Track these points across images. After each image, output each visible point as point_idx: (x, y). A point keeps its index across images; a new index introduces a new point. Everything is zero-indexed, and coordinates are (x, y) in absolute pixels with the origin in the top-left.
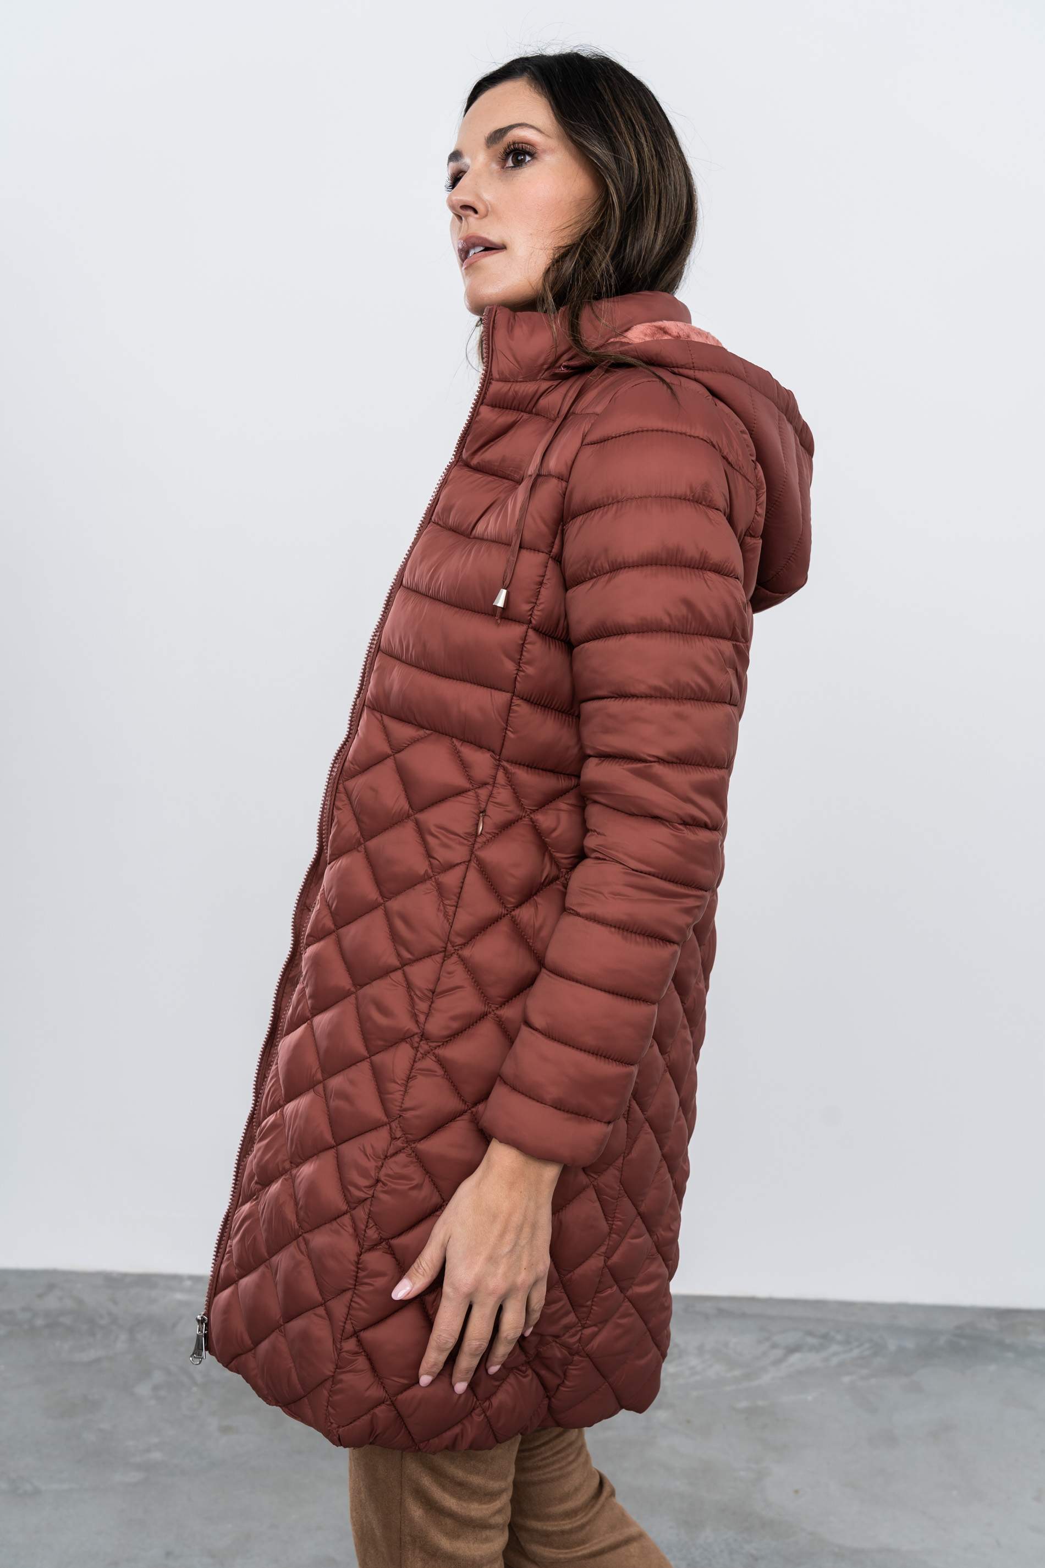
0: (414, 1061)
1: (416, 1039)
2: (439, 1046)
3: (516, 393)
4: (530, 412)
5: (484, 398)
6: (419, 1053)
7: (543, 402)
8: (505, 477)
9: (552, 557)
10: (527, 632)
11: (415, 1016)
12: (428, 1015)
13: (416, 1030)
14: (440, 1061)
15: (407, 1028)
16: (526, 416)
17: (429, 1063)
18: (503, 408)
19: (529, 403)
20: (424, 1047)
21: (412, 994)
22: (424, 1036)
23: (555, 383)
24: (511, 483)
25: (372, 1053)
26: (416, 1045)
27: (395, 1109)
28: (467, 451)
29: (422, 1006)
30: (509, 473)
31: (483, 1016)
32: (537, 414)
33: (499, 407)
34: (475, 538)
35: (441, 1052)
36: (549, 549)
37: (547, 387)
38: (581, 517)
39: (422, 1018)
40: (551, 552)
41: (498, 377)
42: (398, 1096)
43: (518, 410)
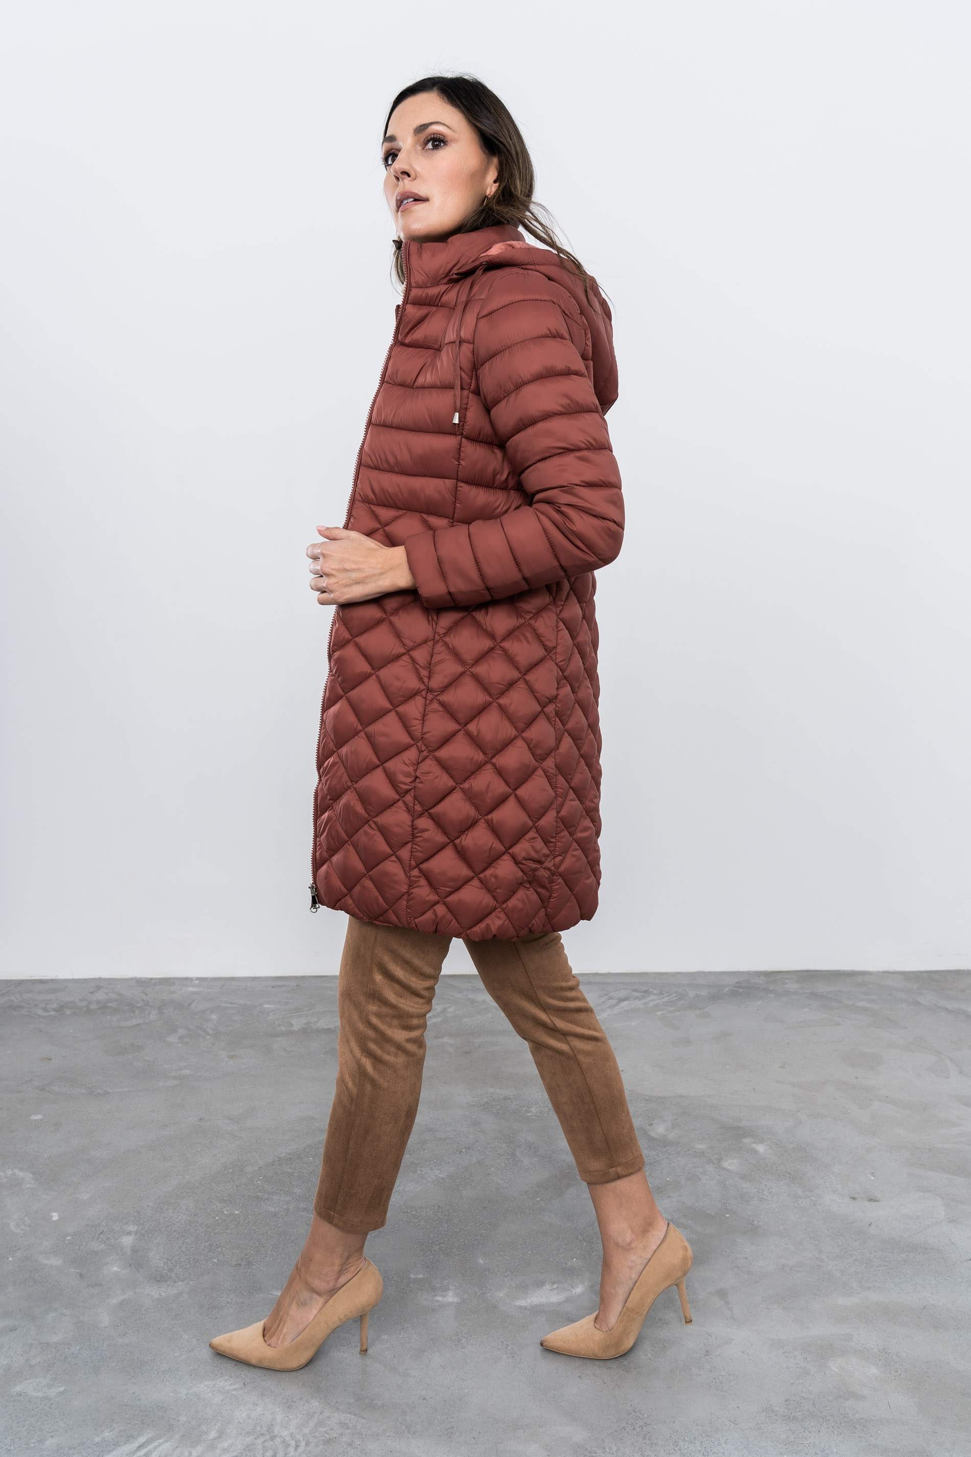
0: (426, 706)
1: (424, 693)
2: (439, 694)
3: (427, 294)
4: (437, 306)
5: (408, 299)
6: (427, 701)
7: (445, 298)
8: (428, 348)
9: (471, 392)
10: (461, 440)
11: (421, 679)
12: (429, 678)
13: (423, 687)
14: (442, 704)
15: (417, 688)
16: (434, 309)
17: (435, 705)
18: (420, 305)
19: (436, 300)
20: (430, 696)
21: (417, 666)
22: (429, 690)
23: (451, 285)
24: (433, 350)
25: (395, 706)
26: (424, 696)
27: (418, 734)
28: (401, 335)
29: (424, 673)
30: (430, 345)
31: (463, 673)
32: (442, 306)
33: (418, 305)
34: (417, 388)
35: (440, 698)
36: (469, 387)
37: (445, 289)
38: (488, 362)
39: (426, 680)
40: (470, 388)
41: (415, 285)
42: (419, 727)
43: (429, 305)
